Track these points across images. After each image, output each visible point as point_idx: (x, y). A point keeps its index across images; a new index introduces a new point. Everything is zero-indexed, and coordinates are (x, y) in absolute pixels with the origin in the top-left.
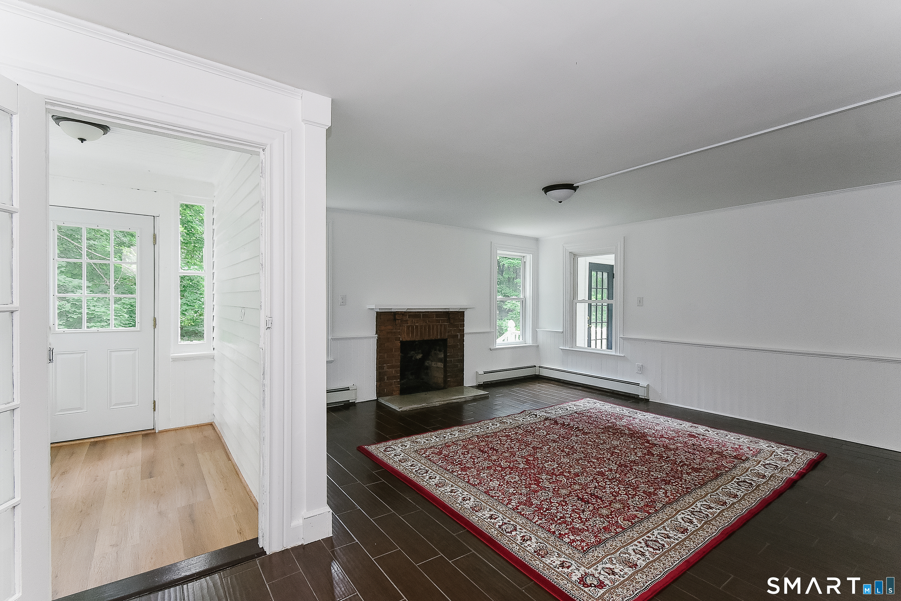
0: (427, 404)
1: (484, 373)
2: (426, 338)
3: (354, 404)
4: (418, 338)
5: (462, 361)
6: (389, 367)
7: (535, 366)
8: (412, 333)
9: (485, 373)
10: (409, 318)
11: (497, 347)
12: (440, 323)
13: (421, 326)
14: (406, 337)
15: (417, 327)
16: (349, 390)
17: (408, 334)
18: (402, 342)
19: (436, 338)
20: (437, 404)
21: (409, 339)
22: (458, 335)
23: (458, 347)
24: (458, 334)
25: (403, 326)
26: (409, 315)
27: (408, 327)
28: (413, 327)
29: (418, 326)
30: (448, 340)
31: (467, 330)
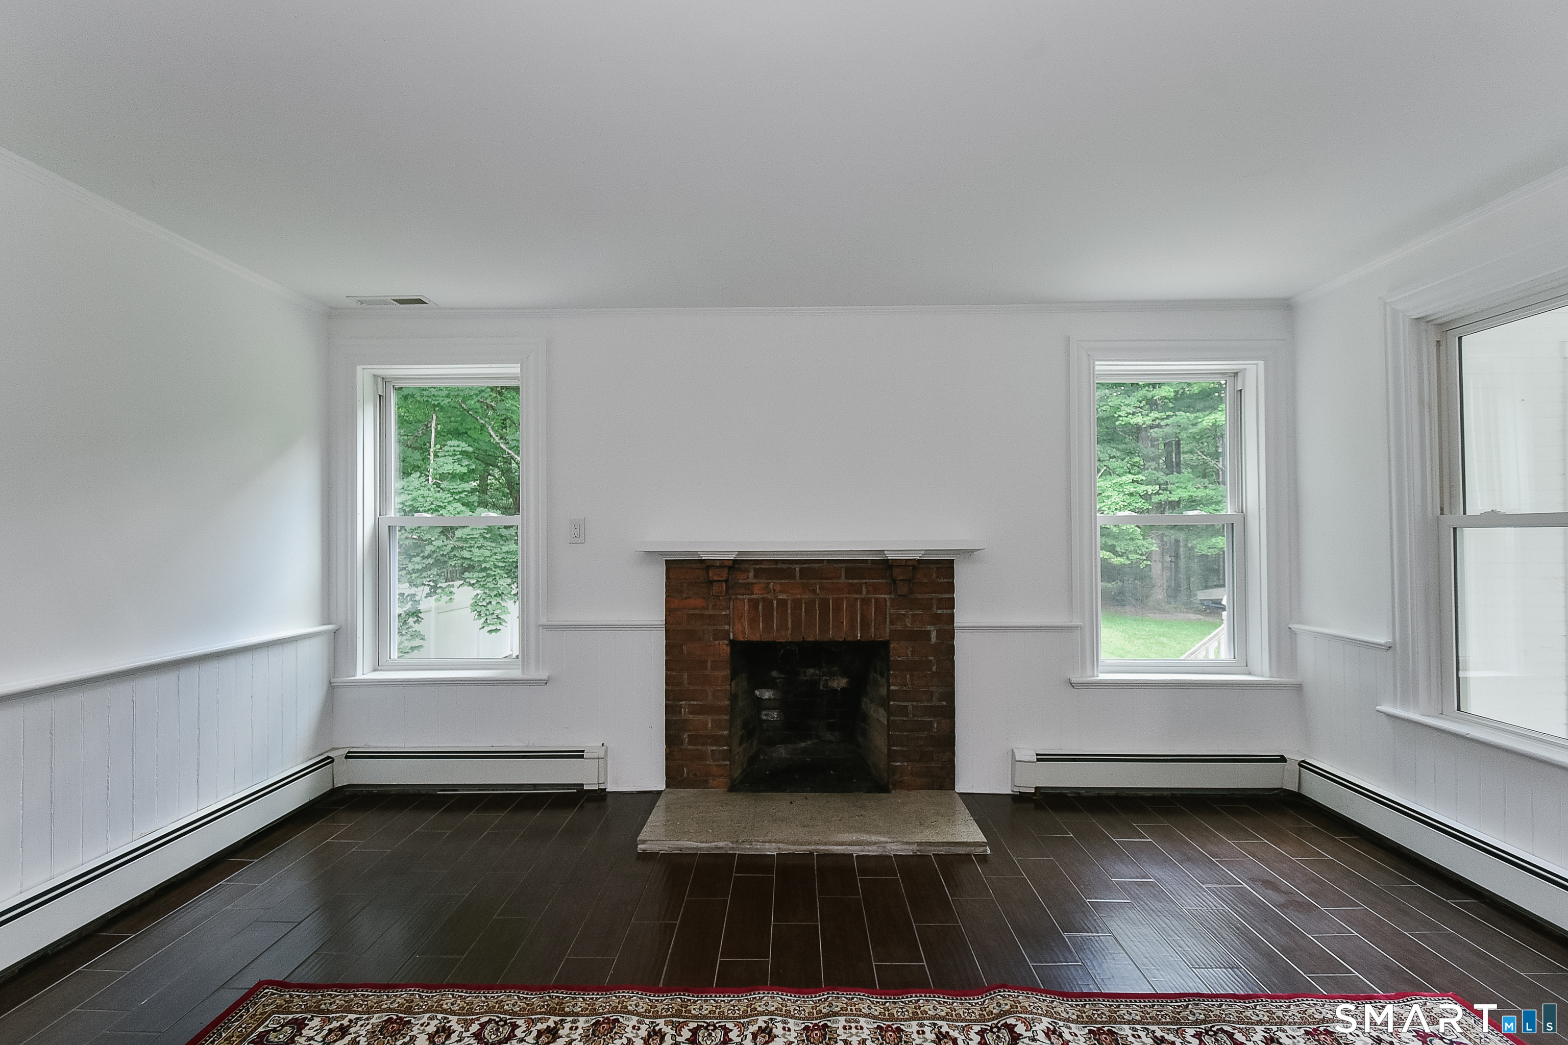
0: (732, 842)
1: (1038, 760)
2: (814, 635)
3: (600, 795)
4: (786, 636)
5: (949, 713)
6: (694, 711)
7: (1282, 759)
8: (768, 618)
9: (1042, 758)
10: (756, 576)
11: (1103, 677)
12: (861, 593)
13: (797, 603)
14: (744, 631)
15: (782, 603)
16: (582, 757)
17: (753, 622)
18: (733, 644)
19: (850, 639)
20: (771, 849)
21: (756, 638)
22: (929, 632)
23: (930, 669)
24: (929, 628)
25: (737, 599)
26: (755, 570)
27: (754, 604)
28: (768, 603)
29: (785, 601)
30: (893, 645)
31: (962, 617)
